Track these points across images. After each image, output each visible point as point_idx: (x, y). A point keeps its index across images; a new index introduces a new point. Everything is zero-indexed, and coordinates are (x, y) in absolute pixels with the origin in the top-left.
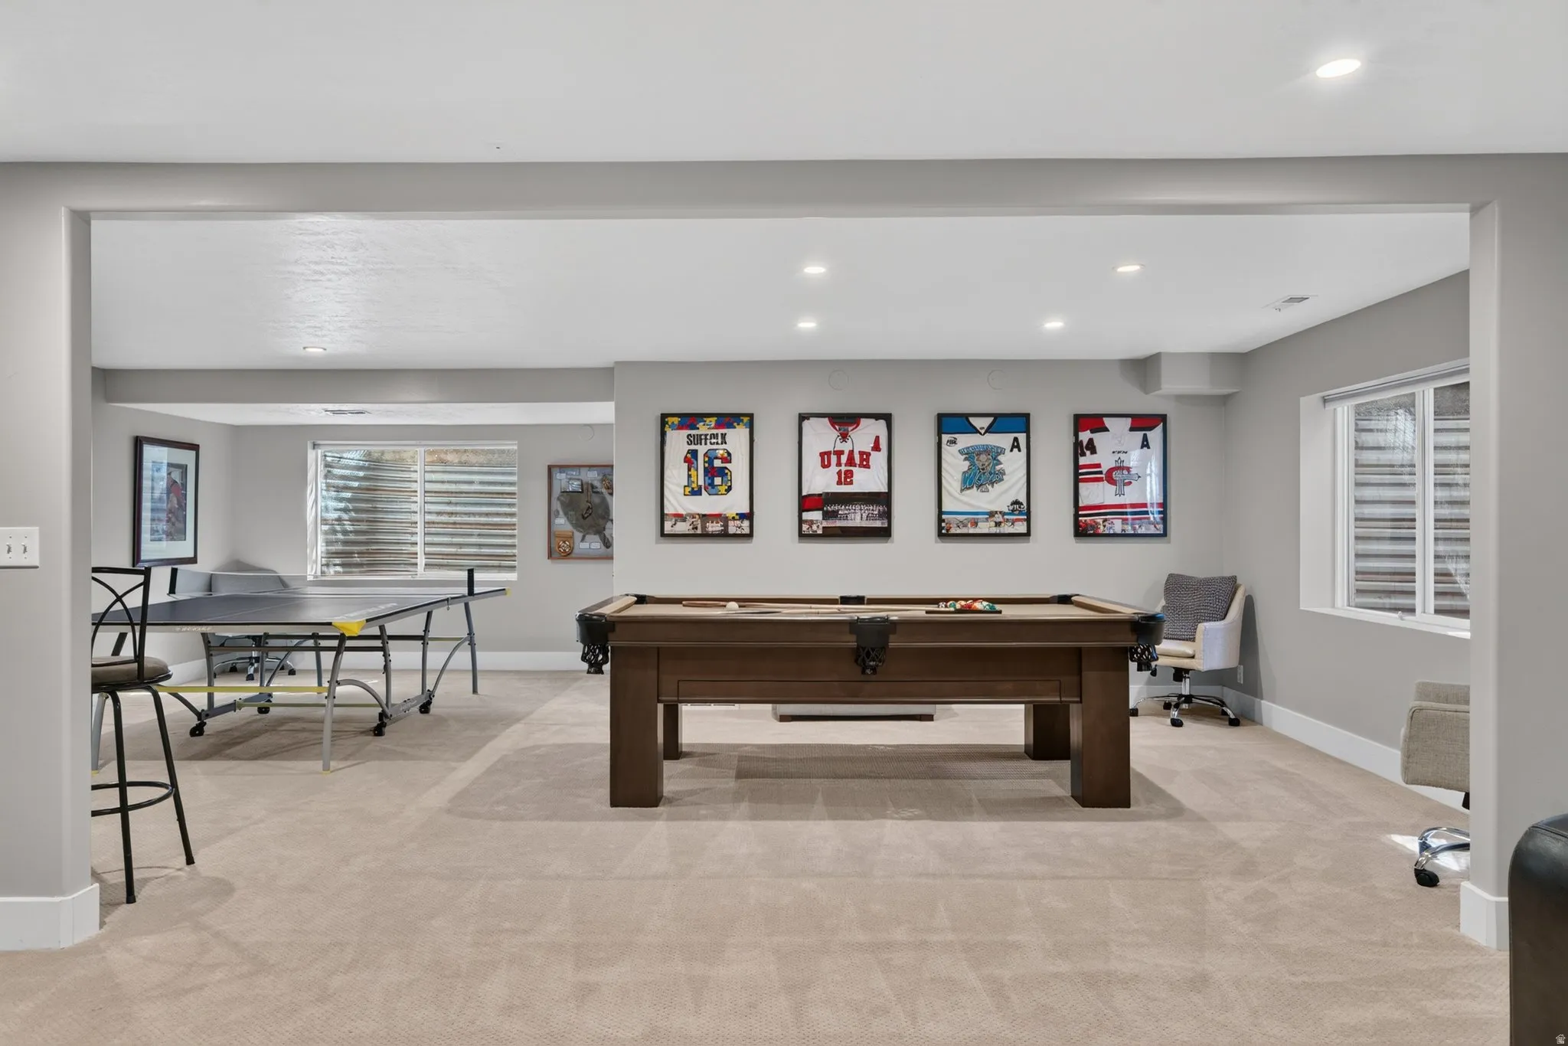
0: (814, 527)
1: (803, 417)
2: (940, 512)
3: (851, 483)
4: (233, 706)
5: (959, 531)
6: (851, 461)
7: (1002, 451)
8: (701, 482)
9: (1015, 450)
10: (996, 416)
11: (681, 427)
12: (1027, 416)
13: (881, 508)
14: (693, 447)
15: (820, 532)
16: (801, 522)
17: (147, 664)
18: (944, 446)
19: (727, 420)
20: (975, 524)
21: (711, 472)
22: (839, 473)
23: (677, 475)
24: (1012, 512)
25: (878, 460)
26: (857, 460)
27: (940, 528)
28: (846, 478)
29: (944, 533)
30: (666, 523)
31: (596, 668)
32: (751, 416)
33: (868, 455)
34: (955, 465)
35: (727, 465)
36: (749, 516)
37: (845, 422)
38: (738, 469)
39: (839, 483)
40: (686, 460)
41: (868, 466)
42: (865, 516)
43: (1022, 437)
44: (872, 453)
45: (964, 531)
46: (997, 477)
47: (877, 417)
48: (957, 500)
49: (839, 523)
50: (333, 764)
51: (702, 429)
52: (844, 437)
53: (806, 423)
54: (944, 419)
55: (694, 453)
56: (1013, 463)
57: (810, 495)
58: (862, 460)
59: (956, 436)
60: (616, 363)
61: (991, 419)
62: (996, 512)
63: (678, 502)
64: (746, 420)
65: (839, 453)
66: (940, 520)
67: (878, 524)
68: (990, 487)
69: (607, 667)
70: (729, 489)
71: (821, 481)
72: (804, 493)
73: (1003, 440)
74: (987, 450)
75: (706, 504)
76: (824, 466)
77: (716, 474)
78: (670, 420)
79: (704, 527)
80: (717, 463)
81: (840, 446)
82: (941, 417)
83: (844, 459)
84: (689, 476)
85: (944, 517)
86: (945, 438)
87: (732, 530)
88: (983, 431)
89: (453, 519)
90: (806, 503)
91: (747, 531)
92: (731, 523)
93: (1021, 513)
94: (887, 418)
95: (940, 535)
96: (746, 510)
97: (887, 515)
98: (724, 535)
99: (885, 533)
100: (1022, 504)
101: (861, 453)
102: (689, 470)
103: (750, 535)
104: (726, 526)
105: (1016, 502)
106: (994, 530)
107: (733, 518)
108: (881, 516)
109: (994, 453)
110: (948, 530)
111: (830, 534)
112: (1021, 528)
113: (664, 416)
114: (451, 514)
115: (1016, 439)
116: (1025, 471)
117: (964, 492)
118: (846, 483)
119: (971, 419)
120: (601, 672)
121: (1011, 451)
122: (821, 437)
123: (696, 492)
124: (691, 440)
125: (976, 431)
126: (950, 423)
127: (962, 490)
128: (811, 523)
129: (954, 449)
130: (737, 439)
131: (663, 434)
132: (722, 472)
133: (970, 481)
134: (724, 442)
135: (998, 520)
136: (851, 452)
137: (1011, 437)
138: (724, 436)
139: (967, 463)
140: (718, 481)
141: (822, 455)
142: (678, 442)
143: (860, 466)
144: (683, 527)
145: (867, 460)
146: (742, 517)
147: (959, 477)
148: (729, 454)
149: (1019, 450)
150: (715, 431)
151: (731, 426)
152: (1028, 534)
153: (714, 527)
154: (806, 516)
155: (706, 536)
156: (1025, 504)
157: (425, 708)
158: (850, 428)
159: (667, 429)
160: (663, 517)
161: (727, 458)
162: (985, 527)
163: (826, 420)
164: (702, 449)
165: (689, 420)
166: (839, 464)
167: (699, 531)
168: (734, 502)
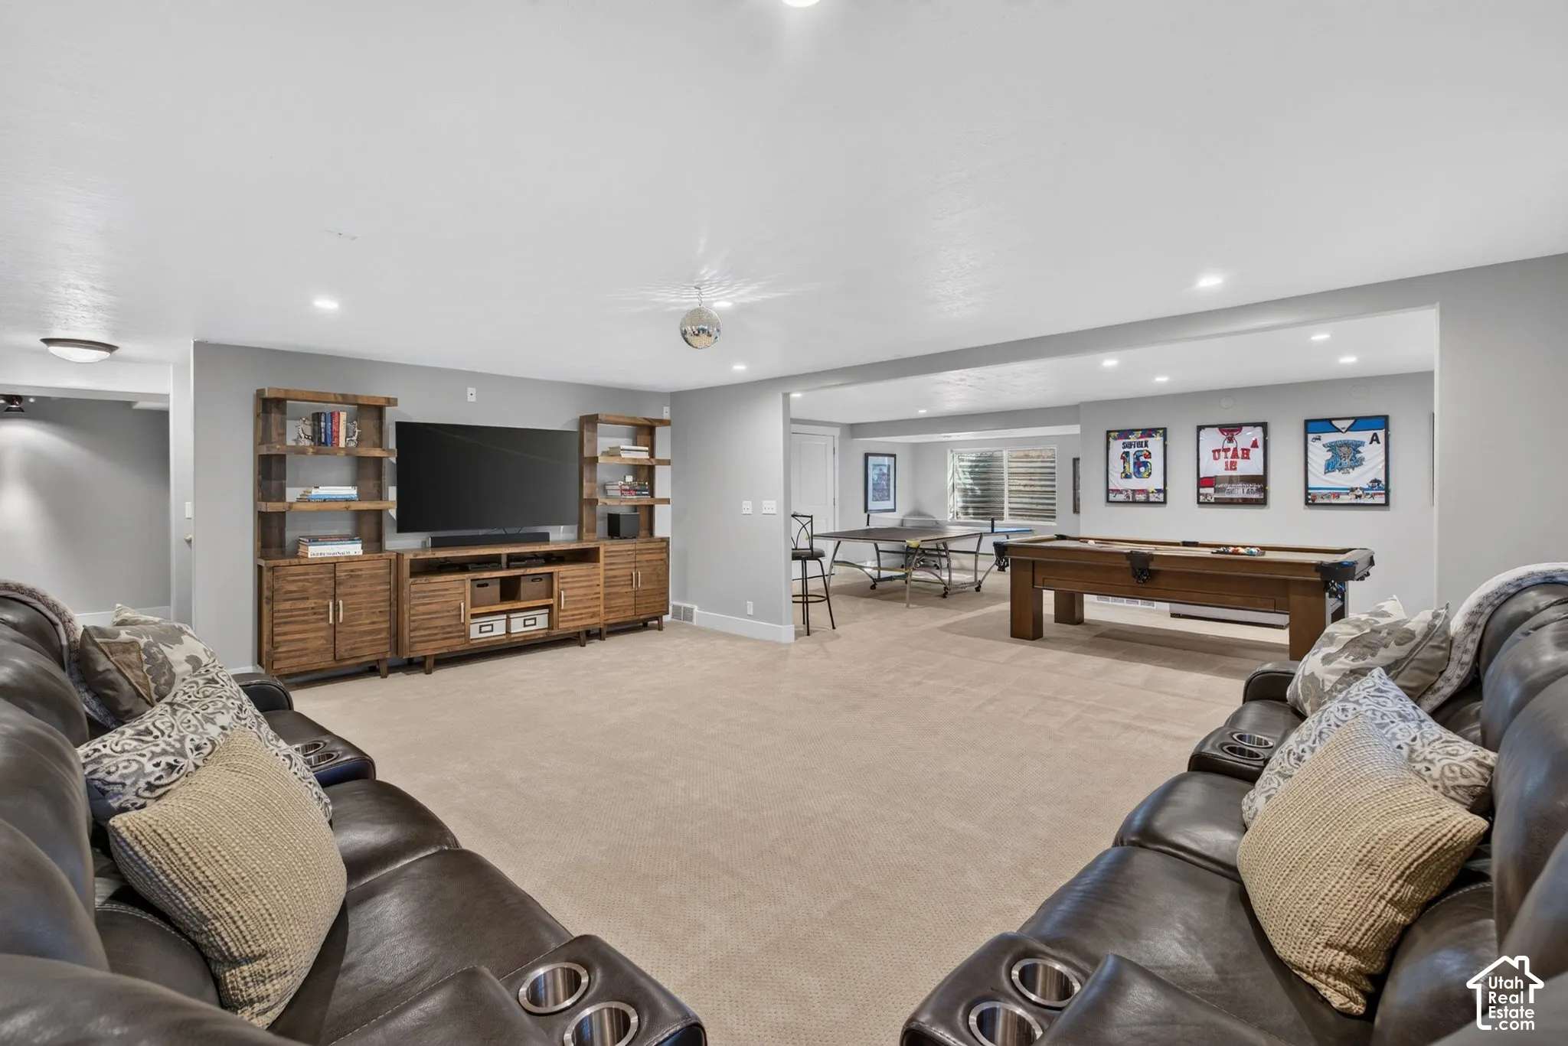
0: (1209, 498)
1: (1200, 428)
2: (1307, 488)
3: (1235, 469)
4: (890, 578)
5: (1322, 501)
6: (1235, 455)
7: (1362, 444)
8: (1132, 470)
9: (1375, 442)
10: (1356, 419)
11: (1119, 438)
12: (1386, 418)
13: (1259, 486)
14: (1127, 450)
15: (1213, 500)
16: (1199, 494)
17: (814, 550)
18: (1310, 442)
19: (1149, 432)
20: (1338, 496)
21: (1138, 464)
22: (1226, 463)
23: (1116, 465)
24: (1372, 488)
25: (1257, 454)
26: (1240, 453)
27: (1307, 500)
28: (1233, 466)
29: (1310, 502)
30: (1110, 494)
31: (1002, 569)
32: (1165, 430)
33: (1248, 450)
34: (1319, 454)
35: (1147, 460)
36: (1164, 491)
37: (1230, 430)
38: (1156, 462)
39: (1226, 469)
40: (1122, 458)
41: (1248, 458)
42: (1245, 491)
43: (1381, 434)
44: (1251, 449)
45: (1326, 501)
46: (1357, 463)
47: (1255, 425)
48: (1320, 480)
49: (1227, 496)
50: (910, 605)
51: (1132, 439)
52: (1230, 440)
53: (1202, 433)
54: (1310, 424)
55: (1127, 454)
56: (1372, 455)
57: (1204, 478)
58: (1243, 454)
59: (1320, 435)
60: (1081, 403)
61: (1352, 421)
62: (1357, 488)
63: (1117, 482)
64: (1161, 431)
65: (1226, 450)
66: (1307, 494)
67: (1256, 496)
68: (1351, 470)
69: (1008, 569)
70: (1150, 474)
71: (1214, 468)
72: (1202, 476)
73: (1365, 436)
74: (1346, 444)
75: (1134, 483)
76: (1215, 459)
77: (1141, 465)
78: (1112, 434)
79: (1133, 497)
80: (1142, 459)
81: (1227, 445)
82: (1307, 422)
83: (1230, 454)
84: (1124, 467)
85: (1310, 491)
86: (1311, 436)
87: (1152, 499)
88: (1343, 431)
89: (1032, 489)
90: (1203, 482)
91: (1162, 500)
92: (1151, 495)
93: (1380, 489)
94: (1264, 426)
95: (1307, 503)
96: (1162, 487)
97: (1264, 490)
98: (1147, 502)
99: (1262, 502)
100: (1380, 482)
101: (1243, 450)
102: (1124, 463)
103: (1165, 502)
104: (1148, 497)
105: (1375, 481)
106: (1354, 501)
107: (1153, 492)
108: (1258, 490)
109: (1355, 447)
110: (1313, 501)
111: (1220, 502)
112: (1381, 500)
113: (1108, 432)
114: (1031, 486)
115: (1375, 434)
116: (1383, 458)
117: (1327, 474)
118: (1231, 469)
119: (1334, 422)
120: (1004, 570)
121: (1371, 443)
122: (1213, 439)
123: (1127, 477)
124: (1125, 446)
125: (1339, 430)
126: (1315, 426)
127: (1325, 473)
128: (1206, 495)
129: (1318, 444)
130: (1155, 444)
131: (1108, 443)
132: (1145, 464)
133: (1330, 467)
134: (1146, 445)
135: (1358, 494)
136: (1235, 450)
137: (1370, 433)
138: (1146, 442)
139: (1330, 454)
140: (1142, 469)
141: (1214, 451)
142: (1117, 447)
143: (1242, 458)
144: (1121, 497)
145: (1248, 454)
146: (1159, 491)
147: (1323, 463)
148: (1150, 453)
149: (1379, 443)
150: (1141, 440)
151: (1150, 436)
152: (1387, 504)
153: (1141, 497)
154: (1202, 490)
155: (1135, 502)
156: (1383, 483)
157: (978, 589)
158: (1235, 433)
159: (1111, 440)
160: (1108, 491)
161: (1149, 455)
162: (1345, 499)
163: (1217, 429)
164: (1132, 451)
165: (1124, 434)
166: (1226, 457)
167: (1131, 500)
168: (1154, 482)
